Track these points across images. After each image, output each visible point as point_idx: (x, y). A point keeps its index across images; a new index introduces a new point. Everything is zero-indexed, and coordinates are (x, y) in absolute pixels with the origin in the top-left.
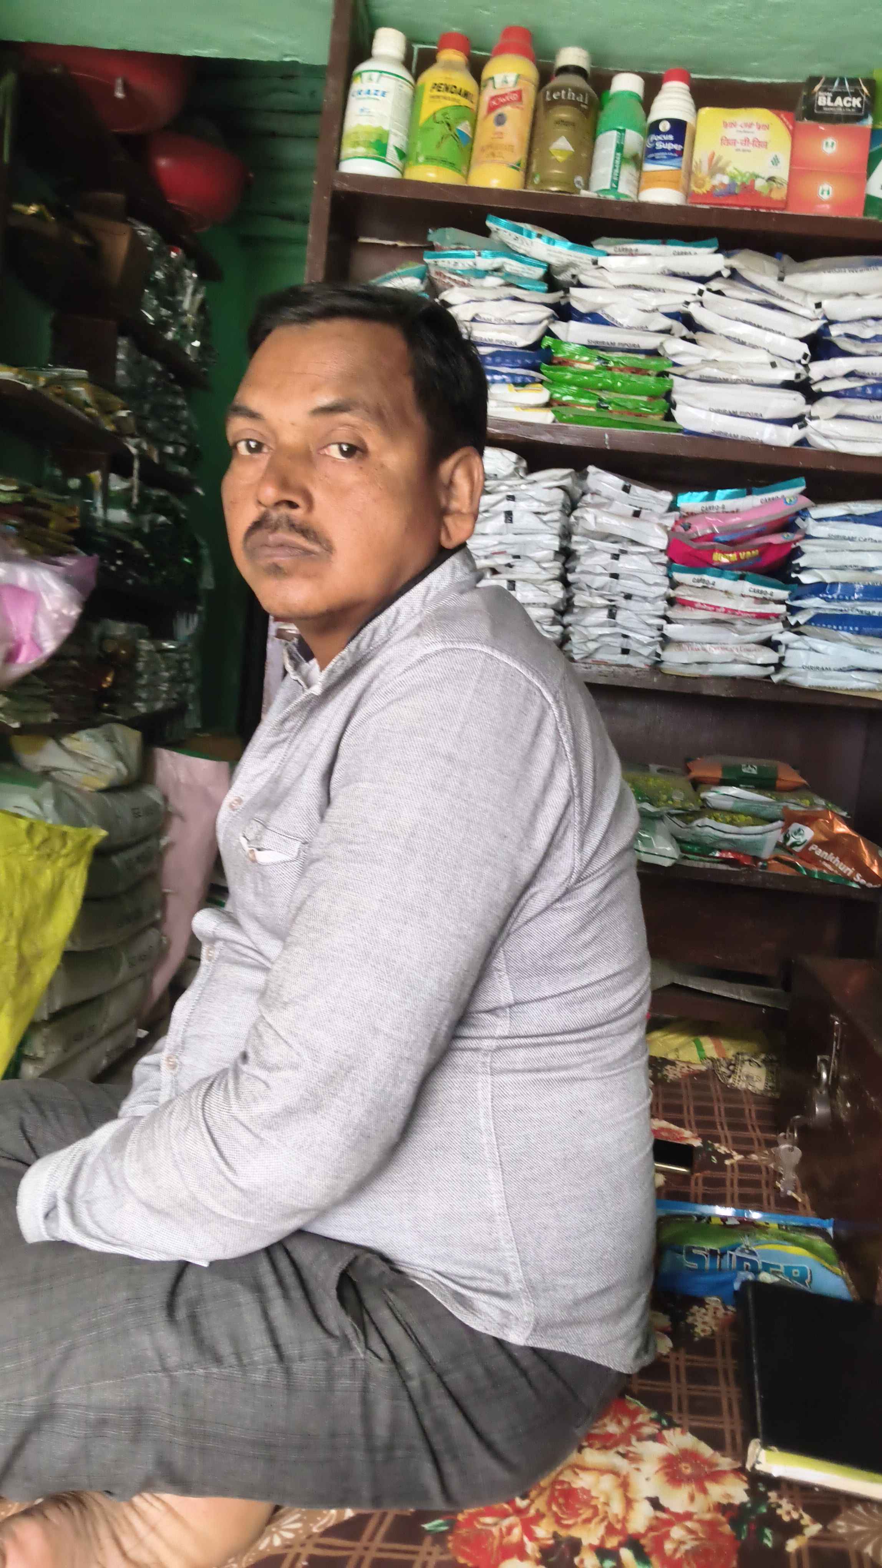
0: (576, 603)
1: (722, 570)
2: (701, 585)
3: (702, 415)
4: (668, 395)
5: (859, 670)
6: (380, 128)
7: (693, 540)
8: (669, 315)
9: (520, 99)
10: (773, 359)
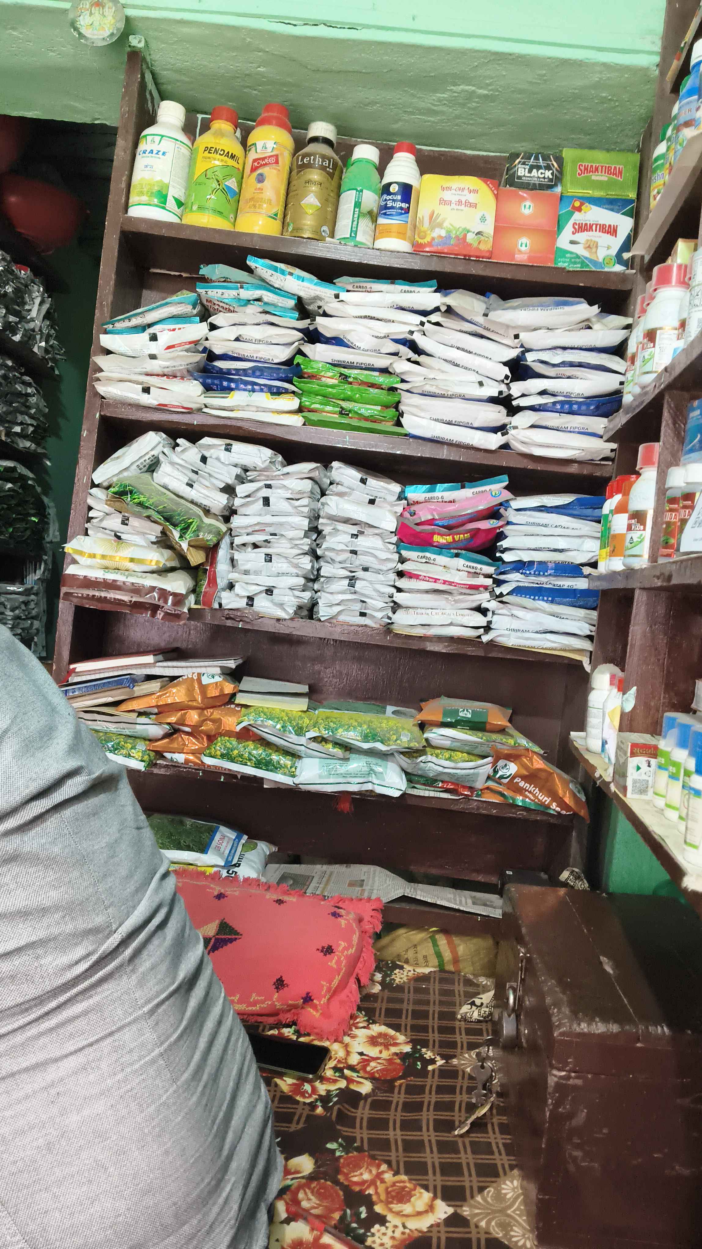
0: (322, 574)
1: (441, 549)
2: (424, 560)
3: (424, 422)
4: (396, 406)
5: (551, 632)
6: (161, 181)
7: (417, 524)
8: (397, 341)
9: (277, 162)
10: (480, 379)
